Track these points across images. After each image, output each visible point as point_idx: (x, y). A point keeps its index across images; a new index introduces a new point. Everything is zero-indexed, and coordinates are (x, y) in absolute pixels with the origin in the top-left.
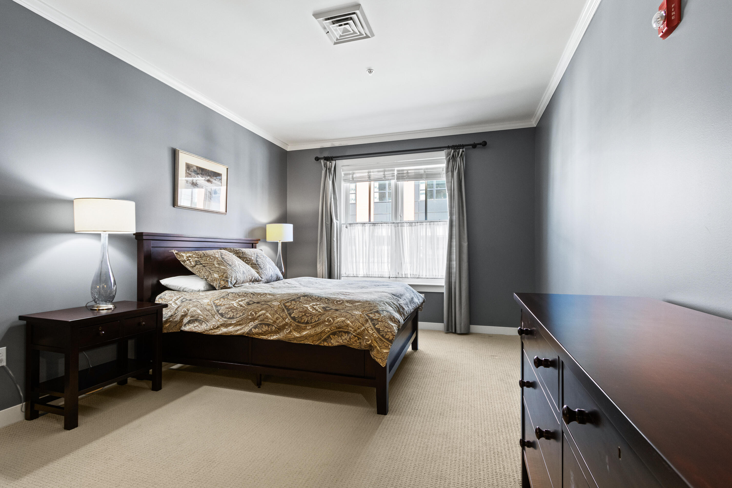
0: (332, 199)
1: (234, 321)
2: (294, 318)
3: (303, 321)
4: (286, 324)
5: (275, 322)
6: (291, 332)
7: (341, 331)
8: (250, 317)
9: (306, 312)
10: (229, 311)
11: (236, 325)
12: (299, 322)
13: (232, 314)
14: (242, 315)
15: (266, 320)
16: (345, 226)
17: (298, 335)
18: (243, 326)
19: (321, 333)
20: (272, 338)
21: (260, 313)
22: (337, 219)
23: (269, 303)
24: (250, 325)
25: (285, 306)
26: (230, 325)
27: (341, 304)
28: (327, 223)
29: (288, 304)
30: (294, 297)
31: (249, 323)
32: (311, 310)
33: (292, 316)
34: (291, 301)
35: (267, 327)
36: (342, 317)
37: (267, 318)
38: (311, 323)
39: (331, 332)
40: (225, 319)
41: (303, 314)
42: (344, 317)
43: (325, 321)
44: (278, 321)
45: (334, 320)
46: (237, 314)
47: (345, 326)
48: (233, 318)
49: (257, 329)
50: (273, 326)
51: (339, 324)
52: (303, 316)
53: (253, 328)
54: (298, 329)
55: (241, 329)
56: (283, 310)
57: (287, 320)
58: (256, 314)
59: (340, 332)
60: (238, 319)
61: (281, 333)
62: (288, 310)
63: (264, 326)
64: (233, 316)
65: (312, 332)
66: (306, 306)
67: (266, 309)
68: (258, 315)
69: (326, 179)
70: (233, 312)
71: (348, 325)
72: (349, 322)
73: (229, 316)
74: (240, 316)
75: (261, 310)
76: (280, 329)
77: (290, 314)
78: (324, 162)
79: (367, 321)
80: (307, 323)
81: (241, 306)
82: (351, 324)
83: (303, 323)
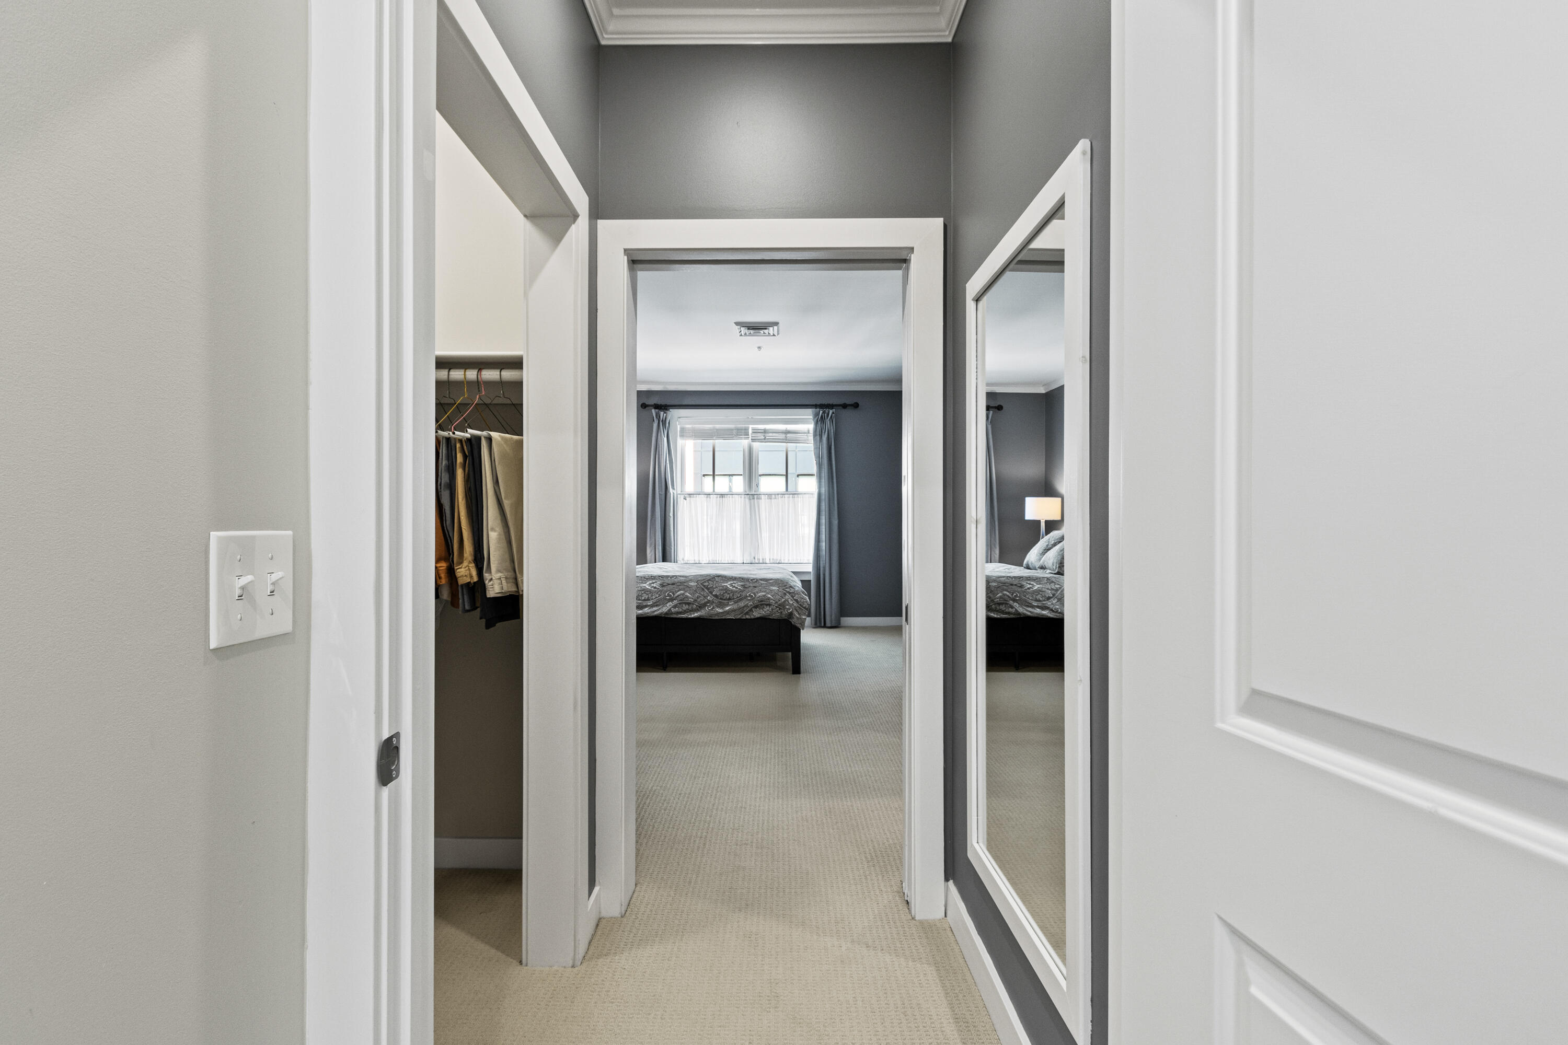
0: (668, 462)
1: (650, 603)
2: (716, 596)
3: (725, 598)
4: (709, 602)
5: (695, 601)
6: (713, 608)
7: (763, 604)
8: (668, 598)
9: (726, 589)
10: (642, 594)
11: (652, 606)
12: (721, 599)
13: (647, 596)
14: (659, 596)
15: (686, 599)
16: (682, 496)
17: (721, 611)
18: (660, 607)
19: (743, 607)
20: (693, 616)
21: (678, 593)
22: (673, 489)
23: (685, 584)
24: (668, 605)
25: (704, 586)
26: (646, 606)
27: (756, 582)
28: (660, 492)
29: (705, 584)
30: (708, 578)
31: (667, 603)
32: (731, 588)
33: (714, 593)
34: (708, 580)
35: (687, 606)
36: (763, 592)
37: (687, 597)
38: (734, 599)
39: (754, 605)
40: (640, 602)
41: (724, 592)
42: (764, 592)
43: (747, 596)
44: (699, 600)
45: (755, 595)
46: (652, 596)
47: (767, 599)
48: (648, 600)
49: (677, 609)
50: (693, 604)
51: (761, 598)
52: (724, 593)
53: (672, 607)
54: (721, 605)
55: (658, 610)
56: (703, 590)
57: (709, 598)
58: (674, 594)
59: (761, 605)
60: (655, 601)
61: (703, 611)
62: (708, 589)
63: (684, 605)
64: (648, 597)
65: (735, 606)
66: (726, 584)
67: (683, 589)
68: (676, 595)
69: (659, 434)
70: (648, 594)
71: (769, 599)
72: (769, 596)
73: (643, 598)
74: (656, 597)
75: (678, 591)
76: (701, 607)
77: (711, 593)
78: (655, 411)
79: (785, 594)
80: (730, 599)
81: (655, 588)
82: (771, 597)
83: (725, 600)
